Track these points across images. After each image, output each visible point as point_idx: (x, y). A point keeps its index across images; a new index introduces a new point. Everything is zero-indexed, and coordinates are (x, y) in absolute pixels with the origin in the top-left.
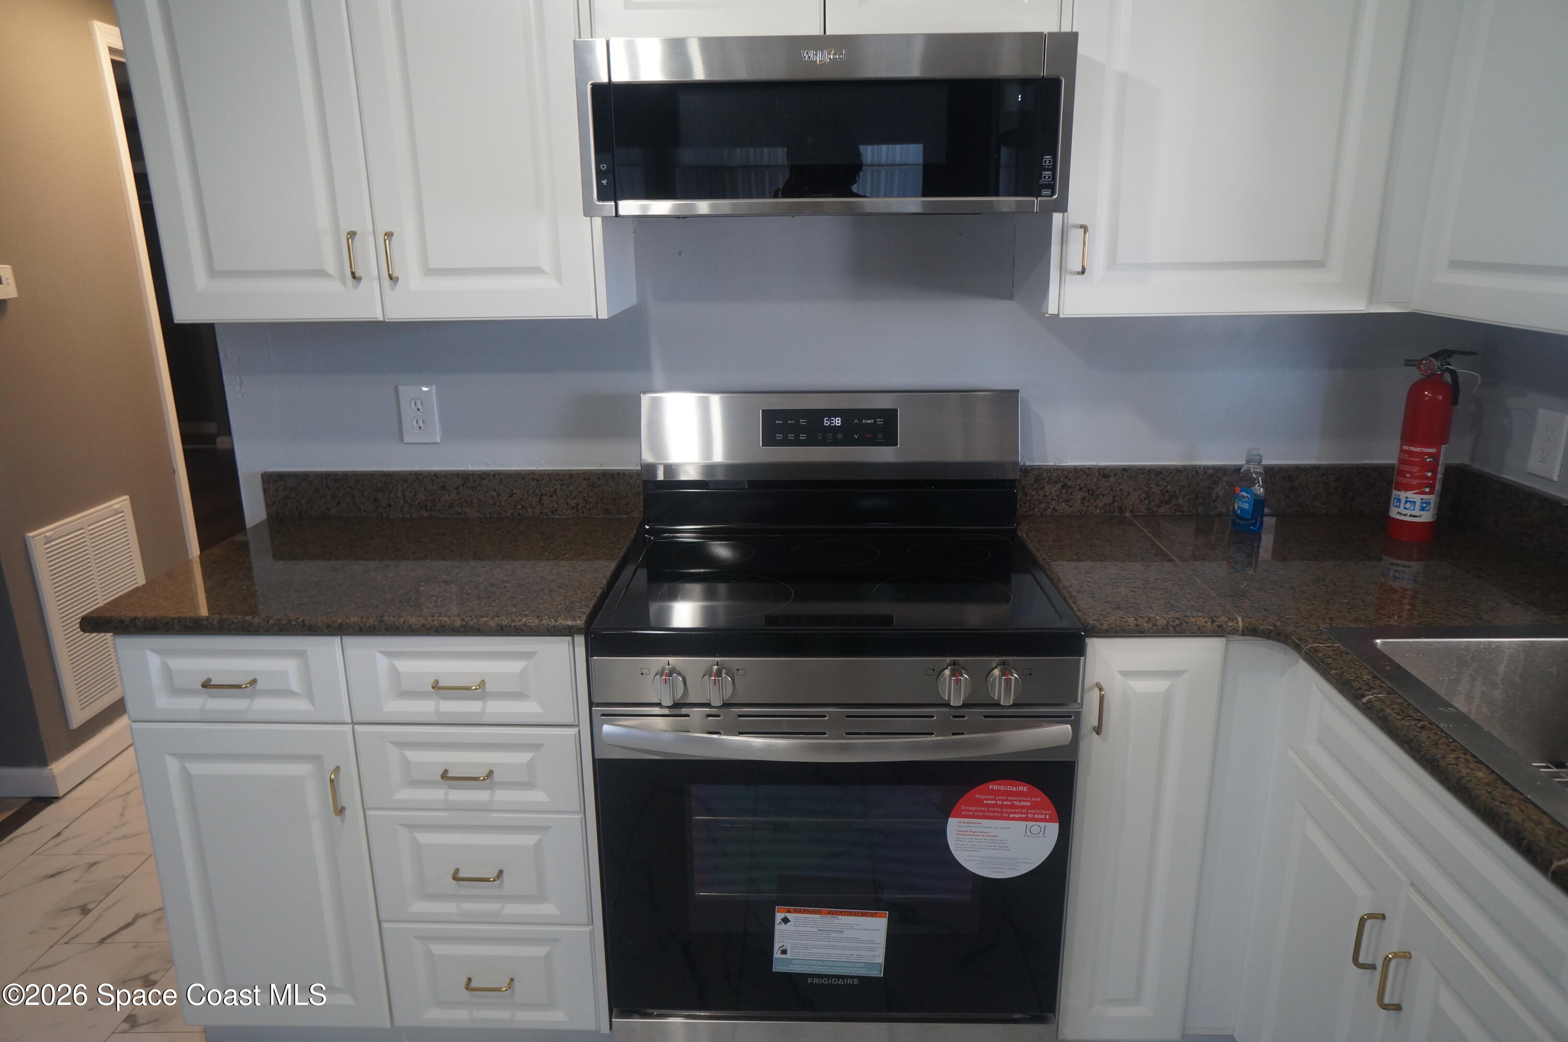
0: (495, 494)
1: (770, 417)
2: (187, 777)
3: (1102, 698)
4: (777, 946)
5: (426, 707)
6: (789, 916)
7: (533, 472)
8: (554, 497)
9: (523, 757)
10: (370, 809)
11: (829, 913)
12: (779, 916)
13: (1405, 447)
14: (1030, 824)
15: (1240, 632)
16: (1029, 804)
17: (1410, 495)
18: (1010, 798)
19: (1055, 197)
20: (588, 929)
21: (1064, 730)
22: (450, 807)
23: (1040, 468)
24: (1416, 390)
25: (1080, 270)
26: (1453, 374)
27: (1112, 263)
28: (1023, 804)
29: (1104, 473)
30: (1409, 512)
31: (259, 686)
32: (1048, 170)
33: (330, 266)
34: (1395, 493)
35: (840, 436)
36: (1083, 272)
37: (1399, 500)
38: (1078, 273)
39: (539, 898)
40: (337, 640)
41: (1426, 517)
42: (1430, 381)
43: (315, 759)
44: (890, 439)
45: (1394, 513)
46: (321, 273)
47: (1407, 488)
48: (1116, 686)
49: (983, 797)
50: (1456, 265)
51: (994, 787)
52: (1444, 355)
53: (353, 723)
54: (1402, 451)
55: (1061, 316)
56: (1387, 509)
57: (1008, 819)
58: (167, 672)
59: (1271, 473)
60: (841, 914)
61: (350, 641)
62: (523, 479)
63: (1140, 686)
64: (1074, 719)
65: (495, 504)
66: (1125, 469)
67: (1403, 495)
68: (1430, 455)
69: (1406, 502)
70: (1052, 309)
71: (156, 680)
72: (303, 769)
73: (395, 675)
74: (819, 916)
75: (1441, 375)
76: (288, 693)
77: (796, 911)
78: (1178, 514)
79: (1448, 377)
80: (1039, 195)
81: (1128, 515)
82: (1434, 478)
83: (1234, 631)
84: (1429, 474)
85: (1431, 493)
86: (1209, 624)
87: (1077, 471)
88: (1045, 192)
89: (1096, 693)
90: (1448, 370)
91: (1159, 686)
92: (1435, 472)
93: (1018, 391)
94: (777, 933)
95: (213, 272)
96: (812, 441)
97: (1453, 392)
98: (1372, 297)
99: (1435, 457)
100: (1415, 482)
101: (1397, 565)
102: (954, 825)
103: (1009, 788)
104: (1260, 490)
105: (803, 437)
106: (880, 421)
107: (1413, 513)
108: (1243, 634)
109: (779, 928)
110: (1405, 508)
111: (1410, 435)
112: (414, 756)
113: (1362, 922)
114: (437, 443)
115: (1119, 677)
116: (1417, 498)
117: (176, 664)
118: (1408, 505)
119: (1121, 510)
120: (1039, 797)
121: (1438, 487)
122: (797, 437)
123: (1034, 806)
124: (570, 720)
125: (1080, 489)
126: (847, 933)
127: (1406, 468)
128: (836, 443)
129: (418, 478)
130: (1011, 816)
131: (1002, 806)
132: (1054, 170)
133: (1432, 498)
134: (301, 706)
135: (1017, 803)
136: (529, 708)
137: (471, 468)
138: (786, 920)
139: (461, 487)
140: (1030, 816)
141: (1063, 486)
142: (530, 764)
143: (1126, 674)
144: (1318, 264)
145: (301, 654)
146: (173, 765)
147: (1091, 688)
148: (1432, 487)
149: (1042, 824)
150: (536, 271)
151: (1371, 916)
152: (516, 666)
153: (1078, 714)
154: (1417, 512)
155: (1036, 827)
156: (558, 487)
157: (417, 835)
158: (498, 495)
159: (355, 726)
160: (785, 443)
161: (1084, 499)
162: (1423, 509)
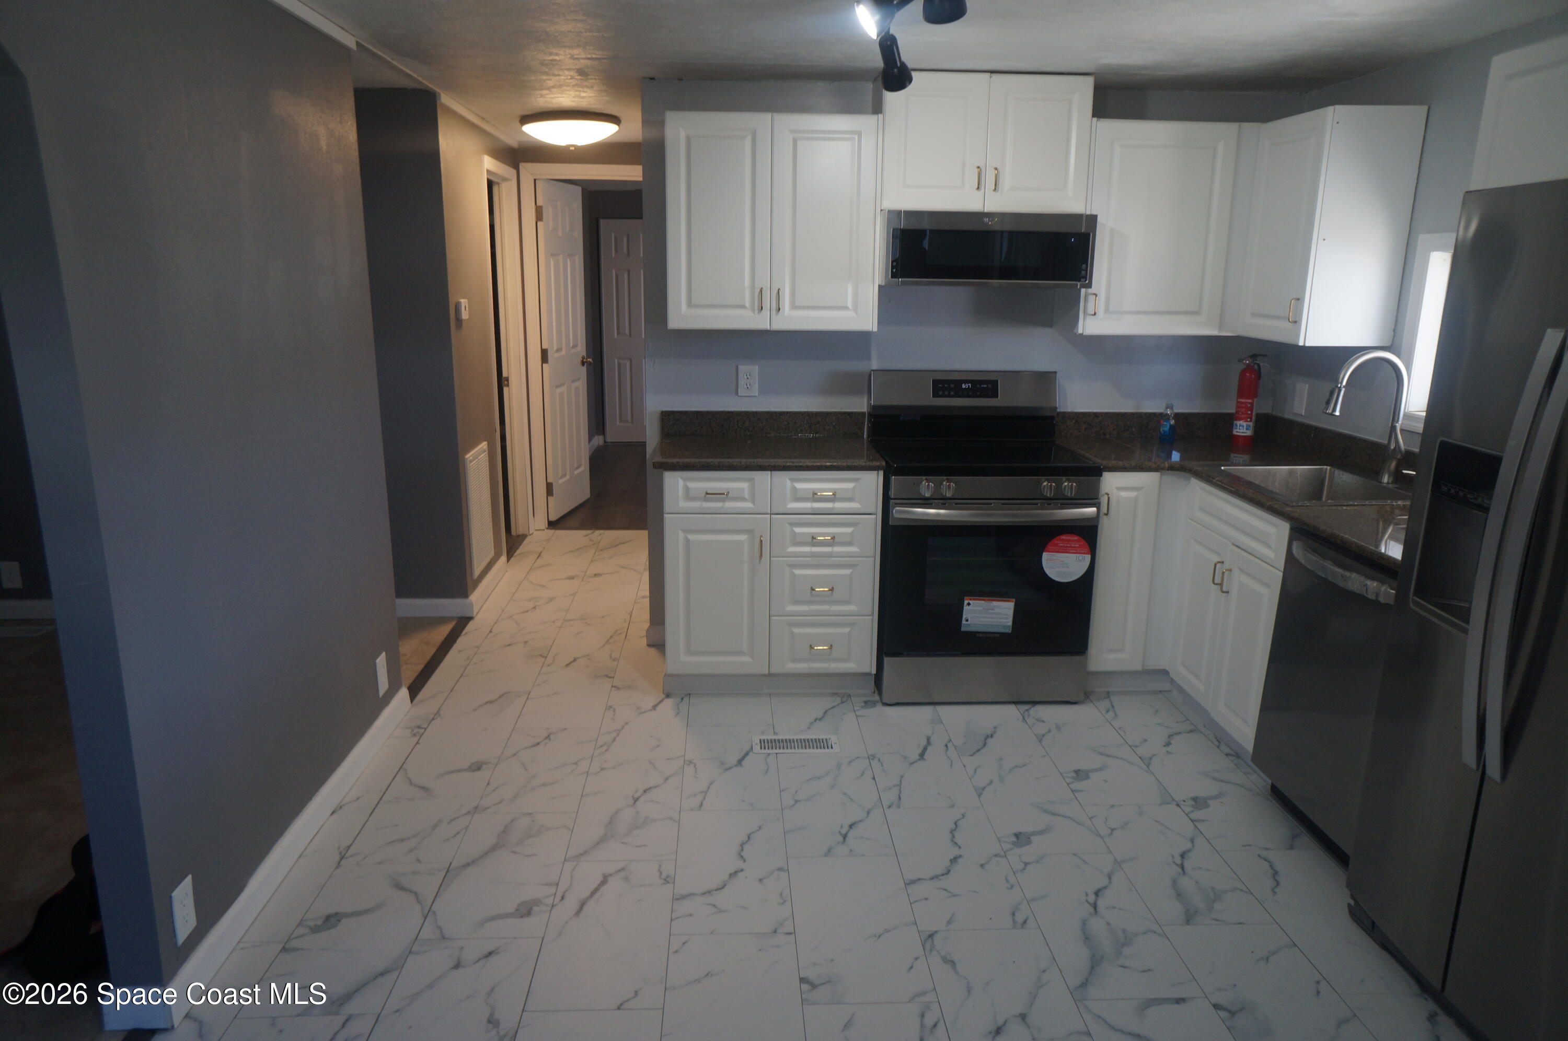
0: (786, 423)
1: (936, 383)
2: (687, 541)
3: (1109, 499)
4: (964, 617)
5: (807, 505)
6: (971, 602)
7: (808, 412)
8: (818, 426)
9: (849, 530)
10: (774, 557)
11: (989, 600)
12: (966, 602)
13: (1239, 400)
14: (1078, 555)
15: (1166, 469)
16: (1077, 546)
17: (1241, 422)
18: (1070, 543)
19: (1087, 282)
20: (871, 617)
21: (1093, 510)
22: (812, 555)
23: (1064, 412)
24: (1243, 372)
25: (1093, 313)
26: (1259, 365)
27: (1107, 309)
28: (1076, 545)
29: (1096, 415)
30: (1241, 431)
31: (730, 495)
32: (1084, 270)
33: (747, 304)
34: (1235, 422)
35: (970, 393)
36: (1095, 314)
37: (1237, 426)
38: (1092, 315)
39: (848, 602)
40: (769, 472)
41: (1249, 433)
42: (1249, 369)
43: (749, 532)
44: (995, 395)
45: (1235, 433)
46: (743, 307)
47: (1240, 419)
48: (1115, 495)
49: (1059, 542)
50: (1253, 315)
51: (1063, 537)
52: (1254, 356)
53: (771, 514)
54: (1238, 402)
55: (1084, 334)
56: (1232, 431)
57: (1069, 553)
58: (687, 489)
59: (1177, 416)
60: (994, 600)
61: (776, 473)
62: (802, 415)
63: (1124, 494)
64: (1098, 506)
65: (786, 428)
66: (1106, 413)
67: (1239, 423)
68: (1249, 403)
69: (1240, 426)
70: (1080, 331)
71: (681, 493)
72: (743, 537)
73: (794, 490)
74: (983, 602)
75: (1254, 366)
76: (743, 499)
77: (974, 599)
78: (1133, 436)
79: (1256, 367)
80: (1079, 281)
81: (1108, 436)
82: (1252, 414)
83: (1163, 469)
84: (1249, 412)
85: (1251, 421)
86: (1154, 465)
87: (1084, 414)
88: (1082, 280)
89: (1106, 497)
90: (1256, 363)
91: (1132, 494)
92: (1252, 412)
93: (1055, 373)
94: (964, 610)
95: (690, 304)
96: (957, 395)
97: (1259, 374)
98: (1220, 328)
99: (1252, 404)
100: (1243, 416)
101: (1237, 457)
102: (1045, 556)
103: (1071, 538)
104: (1172, 422)
105: (952, 393)
106: (990, 386)
107: (1243, 431)
108: (1168, 470)
109: (966, 608)
110: (1240, 429)
111: (1240, 394)
112: (798, 530)
113: (1215, 565)
114: (756, 396)
115: (1115, 491)
116: (1245, 424)
117: (692, 485)
118: (1241, 428)
119: (1104, 434)
120: (1083, 542)
121: (1254, 418)
122: (949, 393)
123: (1080, 546)
124: (872, 510)
125: (1085, 423)
126: (997, 610)
127: (1239, 410)
128: (968, 396)
129: (747, 414)
130: (1071, 551)
131: (1067, 547)
132: (1086, 270)
133: (1251, 424)
134: (748, 505)
135: (1073, 545)
136: (854, 506)
137: (773, 409)
138: (969, 604)
139: (769, 419)
140: (1078, 551)
141: (1076, 421)
142: (852, 533)
143: (1118, 489)
144: (1197, 313)
145: (751, 480)
146: (681, 535)
147: (1104, 495)
148: (1251, 418)
149: (1083, 555)
150: (845, 308)
151: (1219, 562)
152: (850, 485)
153: (1099, 503)
154: (1245, 431)
155: (1080, 556)
156: (820, 420)
157: (793, 570)
158: (788, 423)
159: (772, 516)
160: (943, 396)
161: (1086, 428)
162: (1247, 429)
